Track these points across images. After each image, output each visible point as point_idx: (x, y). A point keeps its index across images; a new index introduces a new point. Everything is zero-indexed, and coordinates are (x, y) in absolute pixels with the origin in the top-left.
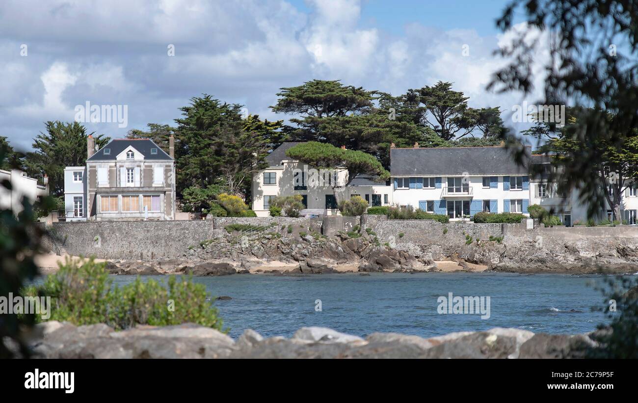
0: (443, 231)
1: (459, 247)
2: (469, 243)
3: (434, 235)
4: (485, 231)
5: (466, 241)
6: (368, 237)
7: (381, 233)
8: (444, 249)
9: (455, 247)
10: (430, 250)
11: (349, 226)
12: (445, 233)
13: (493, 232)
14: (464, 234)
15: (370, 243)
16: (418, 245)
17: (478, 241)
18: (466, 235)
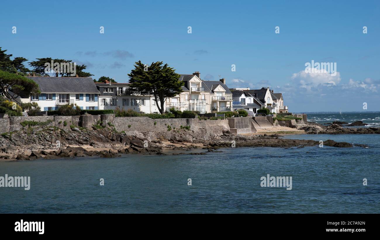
0: (154, 123)
1: (164, 133)
2: (169, 130)
3: (149, 126)
4: (177, 123)
5: (167, 129)
6: (110, 128)
7: (117, 125)
8: (156, 134)
9: (162, 132)
10: (149, 135)
11: (95, 121)
12: (155, 124)
13: (182, 123)
14: (166, 125)
15: (112, 131)
16: (141, 132)
17: (174, 128)
18: (167, 125)
